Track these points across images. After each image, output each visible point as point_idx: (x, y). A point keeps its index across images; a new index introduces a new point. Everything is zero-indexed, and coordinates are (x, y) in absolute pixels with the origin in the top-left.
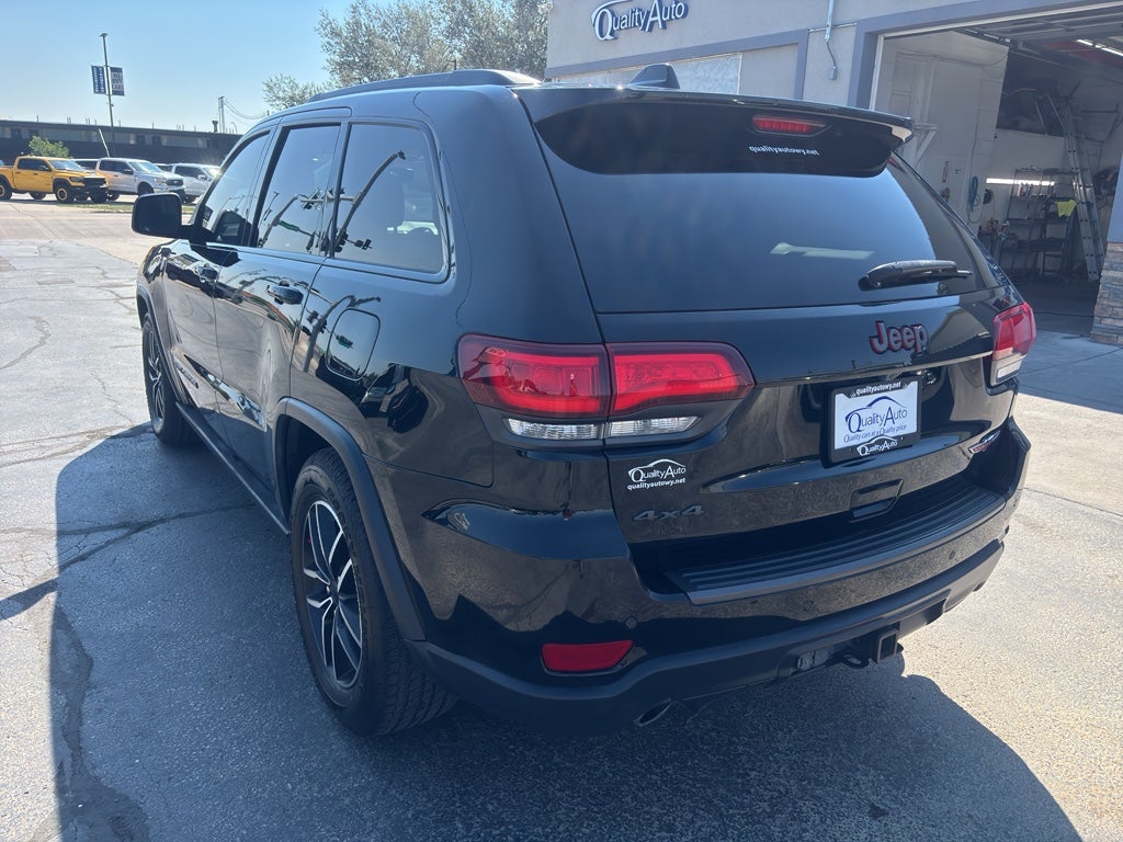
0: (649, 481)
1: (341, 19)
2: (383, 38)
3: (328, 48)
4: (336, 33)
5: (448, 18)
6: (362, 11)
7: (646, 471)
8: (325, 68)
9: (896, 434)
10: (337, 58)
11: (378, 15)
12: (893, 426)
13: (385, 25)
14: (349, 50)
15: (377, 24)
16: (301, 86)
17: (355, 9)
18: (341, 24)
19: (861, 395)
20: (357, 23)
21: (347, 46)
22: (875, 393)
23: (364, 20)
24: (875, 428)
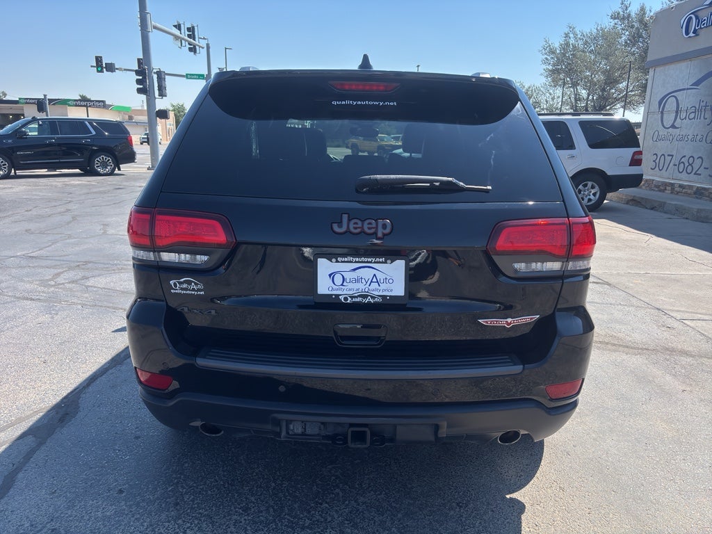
0: (182, 289)
1: (557, 42)
2: (583, 51)
3: (546, 61)
4: (552, 52)
5: (627, 33)
6: (571, 35)
7: (180, 283)
8: (542, 74)
9: (381, 293)
10: (550, 67)
11: (582, 37)
12: (379, 288)
13: (586, 43)
14: (559, 61)
15: (580, 42)
16: (526, 87)
17: (567, 35)
18: (557, 45)
19: (342, 262)
20: (567, 44)
21: (558, 59)
22: (356, 262)
23: (572, 41)
24: (361, 287)
